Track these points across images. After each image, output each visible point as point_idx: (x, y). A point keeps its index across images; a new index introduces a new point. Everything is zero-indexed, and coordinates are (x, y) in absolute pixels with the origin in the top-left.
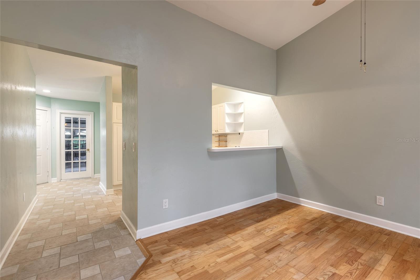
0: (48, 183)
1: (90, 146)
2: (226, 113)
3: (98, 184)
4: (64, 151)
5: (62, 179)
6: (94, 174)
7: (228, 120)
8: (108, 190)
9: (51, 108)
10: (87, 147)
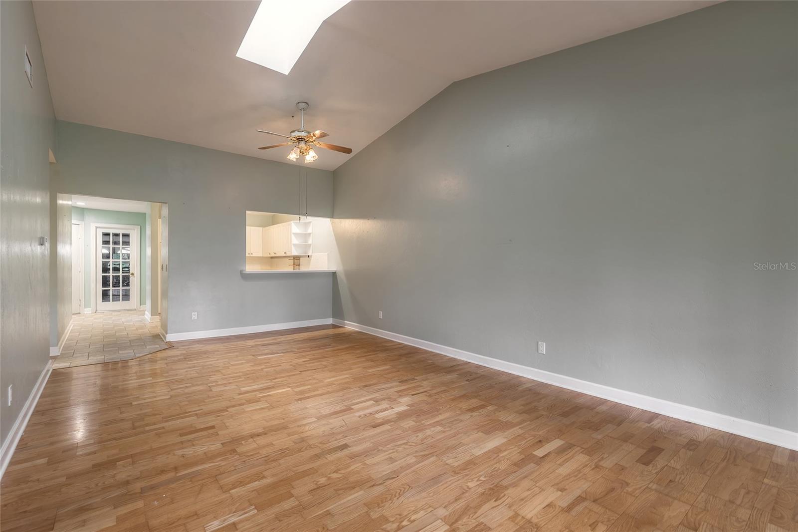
0: (79, 313)
1: (134, 268)
2: (294, 233)
3: (144, 314)
4: (100, 274)
5: (98, 309)
6: (141, 305)
7: (295, 241)
8: (152, 317)
9: (83, 220)
10: (131, 272)
